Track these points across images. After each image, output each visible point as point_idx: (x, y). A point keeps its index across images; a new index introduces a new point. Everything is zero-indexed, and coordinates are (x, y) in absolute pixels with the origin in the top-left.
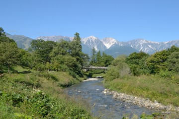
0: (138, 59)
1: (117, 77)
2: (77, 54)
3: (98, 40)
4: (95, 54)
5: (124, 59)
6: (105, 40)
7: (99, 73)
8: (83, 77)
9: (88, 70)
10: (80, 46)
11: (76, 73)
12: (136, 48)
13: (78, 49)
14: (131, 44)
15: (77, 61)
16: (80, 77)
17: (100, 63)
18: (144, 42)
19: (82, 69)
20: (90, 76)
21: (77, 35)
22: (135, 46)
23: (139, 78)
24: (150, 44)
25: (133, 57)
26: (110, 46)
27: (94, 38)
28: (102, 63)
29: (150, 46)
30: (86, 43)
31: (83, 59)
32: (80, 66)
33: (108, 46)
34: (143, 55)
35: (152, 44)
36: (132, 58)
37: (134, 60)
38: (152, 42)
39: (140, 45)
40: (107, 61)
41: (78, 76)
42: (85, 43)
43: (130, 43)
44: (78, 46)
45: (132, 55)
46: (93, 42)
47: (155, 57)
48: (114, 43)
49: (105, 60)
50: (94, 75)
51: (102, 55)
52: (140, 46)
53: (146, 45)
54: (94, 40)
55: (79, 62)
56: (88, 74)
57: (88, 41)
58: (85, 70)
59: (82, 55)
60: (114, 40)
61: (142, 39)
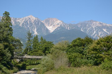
0: (82, 47)
1: (51, 69)
2: (6, 40)
3: (39, 21)
4: (31, 39)
5: (66, 46)
6: (47, 21)
7: (35, 64)
8: (12, 69)
9: (22, 61)
10: (10, 30)
11: (2, 64)
12: (87, 32)
13: (5, 33)
14: (81, 27)
15: (5, 49)
16: (9, 69)
17: (37, 51)
18: (98, 24)
19: (12, 58)
20: (23, 68)
21: (7, 14)
22: (86, 30)
23: (77, 70)
24: (104, 27)
25: (76, 43)
26: (54, 29)
27: (33, 18)
28: (40, 52)
29: (105, 30)
30: (23, 24)
31: (14, 45)
32: (9, 54)
33: (51, 29)
34: (89, 41)
35: (107, 28)
36: (75, 46)
37: (77, 48)
38: (108, 25)
39: (92, 28)
40: (46, 48)
41: (5, 68)
42: (21, 25)
43: (79, 26)
44: (7, 28)
45: (75, 41)
46: (31, 24)
47: (98, 44)
48: (59, 26)
49: (44, 47)
50: (28, 67)
51: (40, 41)
52: (92, 31)
53: (100, 28)
54: (33, 21)
55: (7, 49)
56: (21, 65)
57: (26, 22)
58: (18, 60)
59: (12, 41)
60: (59, 22)
61: (95, 21)
